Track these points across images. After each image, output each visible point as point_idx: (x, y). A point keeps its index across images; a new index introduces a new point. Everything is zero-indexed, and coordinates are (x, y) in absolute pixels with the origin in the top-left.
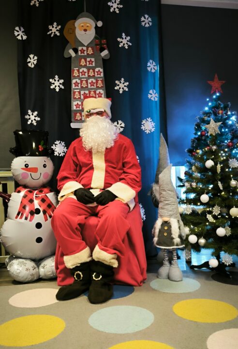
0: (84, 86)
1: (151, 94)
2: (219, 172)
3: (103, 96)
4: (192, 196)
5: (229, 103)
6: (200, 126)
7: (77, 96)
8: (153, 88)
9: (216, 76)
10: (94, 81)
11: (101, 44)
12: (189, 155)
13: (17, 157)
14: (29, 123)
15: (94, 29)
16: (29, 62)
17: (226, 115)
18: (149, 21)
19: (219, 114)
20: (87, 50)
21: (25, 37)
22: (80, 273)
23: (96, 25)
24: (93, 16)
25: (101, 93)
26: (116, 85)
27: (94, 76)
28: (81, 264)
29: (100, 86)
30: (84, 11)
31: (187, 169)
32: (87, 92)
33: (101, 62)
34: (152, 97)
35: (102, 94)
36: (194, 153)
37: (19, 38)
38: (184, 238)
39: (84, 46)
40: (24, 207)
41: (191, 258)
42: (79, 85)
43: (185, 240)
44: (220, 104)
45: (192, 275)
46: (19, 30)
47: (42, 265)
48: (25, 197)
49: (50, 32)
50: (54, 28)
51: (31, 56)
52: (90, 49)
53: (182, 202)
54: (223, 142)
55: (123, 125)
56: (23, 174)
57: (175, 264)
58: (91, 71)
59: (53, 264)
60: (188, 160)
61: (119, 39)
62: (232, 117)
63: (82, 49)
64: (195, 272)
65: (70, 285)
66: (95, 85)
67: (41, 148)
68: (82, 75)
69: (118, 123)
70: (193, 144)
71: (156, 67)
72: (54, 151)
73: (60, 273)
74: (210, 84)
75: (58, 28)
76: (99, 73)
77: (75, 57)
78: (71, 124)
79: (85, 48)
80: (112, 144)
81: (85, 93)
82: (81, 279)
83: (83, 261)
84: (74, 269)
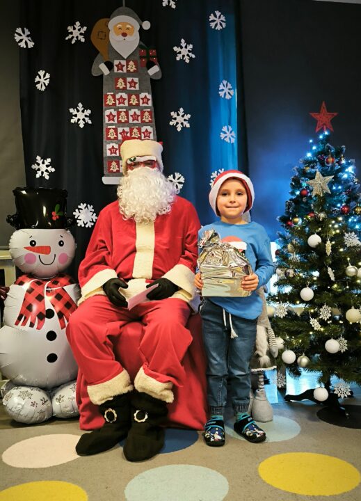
0: (123, 121)
1: (225, 133)
2: (329, 254)
3: (151, 135)
4: (287, 289)
5: (343, 146)
6: (299, 182)
7: (112, 135)
8: (227, 123)
9: (323, 104)
10: (138, 112)
11: (148, 57)
12: (283, 226)
13: (18, 229)
14: (38, 176)
15: (138, 34)
16: (39, 82)
17: (340, 165)
18: (222, 21)
19: (328, 163)
20: (127, 64)
21: (31, 45)
22: (114, 412)
23: (141, 27)
24: (136, 12)
25: (149, 131)
26: (171, 118)
27: (137, 105)
28: (115, 397)
29: (147, 121)
30: (122, 6)
31: (279, 247)
32: (127, 129)
33: (149, 84)
34: (226, 137)
35: (150, 133)
36: (289, 223)
37: (22, 45)
38: (276, 355)
39: (123, 59)
40: (29, 308)
41: (285, 386)
43: (277, 358)
45: (288, 411)
46: (22, 34)
47: (57, 396)
48: (30, 291)
49: (70, 36)
50: (76, 31)
51: (41, 73)
52: (131, 63)
53: (272, 298)
54: (335, 206)
55: (182, 180)
56: (27, 256)
57: (262, 396)
58: (134, 97)
59: (74, 395)
60: (281, 233)
61: (175, 49)
62: (347, 167)
63: (120, 63)
64: (292, 406)
65: (99, 430)
66: (139, 118)
67: (55, 216)
68: (119, 103)
69: (174, 178)
70: (289, 209)
71: (232, 91)
72: (77, 219)
73: (83, 409)
74: (315, 116)
75: (82, 31)
76: (145, 100)
77: (109, 75)
78: (103, 178)
79: (124, 62)
80: (168, 209)
81: (124, 131)
82: (115, 420)
83: (117, 392)
84: (102, 405)
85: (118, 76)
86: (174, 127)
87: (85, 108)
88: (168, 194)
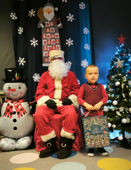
0: (49, 44)
1: (86, 46)
5: (129, 49)
6: (113, 63)
7: (45, 49)
8: (87, 43)
9: (122, 35)
10: (55, 40)
11: (57, 20)
12: (108, 79)
14: (20, 64)
15: (54, 12)
16: (19, 31)
17: (128, 56)
18: (84, 6)
19: (123, 55)
20: (50, 23)
21: (16, 18)
22: (50, 144)
23: (55, 10)
24: (53, 5)
26: (66, 42)
27: (54, 38)
29: (58, 43)
30: (47, 2)
31: (106, 87)
32: (51, 47)
33: (58, 30)
34: (86, 48)
35: (59, 47)
36: (110, 78)
37: (13, 18)
39: (49, 21)
42: (47, 43)
44: (124, 50)
46: (13, 15)
47: (18, 142)
49: (30, 14)
50: (32, 12)
51: (20, 28)
52: (52, 23)
54: (126, 71)
55: (71, 64)
58: (53, 35)
60: (107, 81)
61: (67, 17)
62: (130, 57)
63: (48, 23)
66: (55, 42)
68: (48, 37)
69: (68, 63)
70: (109, 73)
71: (88, 31)
72: (34, 79)
73: (37, 144)
74: (118, 39)
75: (34, 12)
76: (57, 36)
77: (44, 27)
78: (43, 64)
79: (49, 23)
80: (66, 75)
81: (49, 47)
82: (51, 146)
83: (51, 138)
84: (46, 142)
85: (47, 28)
86: (68, 45)
87: (36, 39)
88: (66, 69)
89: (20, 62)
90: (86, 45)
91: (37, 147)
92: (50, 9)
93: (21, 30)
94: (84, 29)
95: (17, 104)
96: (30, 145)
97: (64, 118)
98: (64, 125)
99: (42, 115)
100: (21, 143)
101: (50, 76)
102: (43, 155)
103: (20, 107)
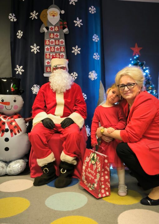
1: (95, 56)
5: (144, 62)
8: (96, 52)
9: (136, 44)
10: (59, 47)
11: (63, 24)
14: (17, 73)
15: (59, 15)
16: (18, 35)
18: (94, 10)
21: (15, 20)
22: (47, 169)
23: (60, 13)
25: (63, 55)
26: (72, 50)
27: (59, 44)
32: (54, 54)
37: (12, 20)
42: (50, 50)
44: (138, 63)
46: (12, 16)
47: (9, 165)
49: (31, 17)
50: (34, 14)
51: (19, 31)
55: (77, 75)
58: (57, 41)
62: (146, 70)
66: (59, 50)
69: (73, 74)
71: (98, 38)
73: (32, 169)
74: (132, 49)
75: (36, 14)
76: (62, 42)
77: (47, 32)
78: (44, 74)
80: (70, 87)
81: (53, 55)
82: (48, 172)
83: (49, 162)
84: (43, 167)
85: (51, 33)
86: (74, 53)
88: (70, 81)
89: (17, 71)
90: (95, 54)
91: (32, 172)
92: (56, 12)
93: (20, 34)
94: (93, 36)
95: (11, 121)
96: (24, 170)
97: (65, 139)
98: (64, 147)
99: (39, 135)
100: (13, 167)
101: (51, 88)
102: (38, 183)
103: (14, 124)
